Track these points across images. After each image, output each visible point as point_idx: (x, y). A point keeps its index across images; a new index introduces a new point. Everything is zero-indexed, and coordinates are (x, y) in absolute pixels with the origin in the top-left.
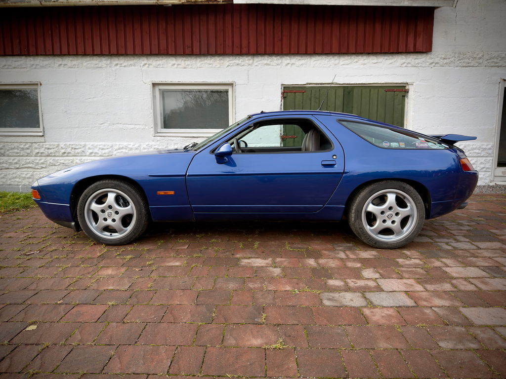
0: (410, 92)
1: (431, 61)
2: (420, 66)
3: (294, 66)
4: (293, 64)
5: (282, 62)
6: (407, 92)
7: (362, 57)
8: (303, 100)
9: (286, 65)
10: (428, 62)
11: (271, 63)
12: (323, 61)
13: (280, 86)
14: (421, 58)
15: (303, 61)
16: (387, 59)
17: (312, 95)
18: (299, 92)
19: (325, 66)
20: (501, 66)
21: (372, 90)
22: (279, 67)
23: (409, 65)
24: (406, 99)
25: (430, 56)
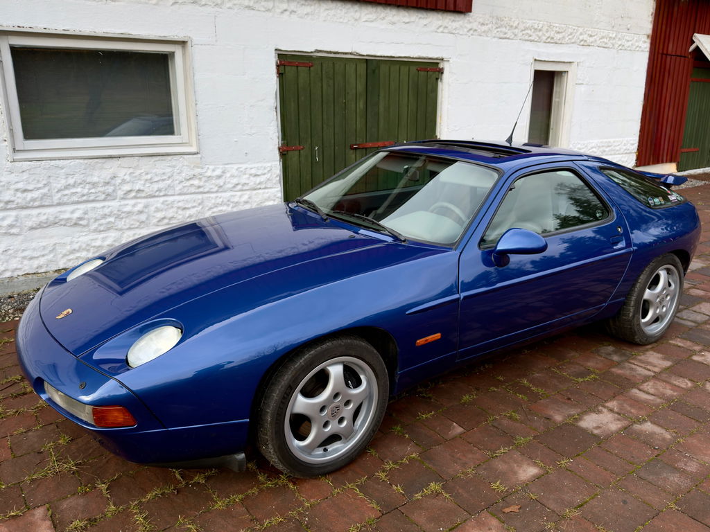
0: (445, 72)
1: (469, 26)
2: (458, 33)
3: (294, 16)
4: (293, 12)
5: (274, 7)
6: (441, 71)
7: (390, 10)
8: (310, 80)
9: (282, 13)
10: (466, 27)
11: (257, 6)
12: (339, 11)
13: (274, 52)
14: (458, 21)
15: (309, 7)
16: (420, 18)
17: (324, 73)
18: (304, 65)
19: (341, 20)
20: (533, 41)
21: (402, 68)
22: (271, 14)
23: (446, 31)
24: (440, 83)
25: (468, 18)
